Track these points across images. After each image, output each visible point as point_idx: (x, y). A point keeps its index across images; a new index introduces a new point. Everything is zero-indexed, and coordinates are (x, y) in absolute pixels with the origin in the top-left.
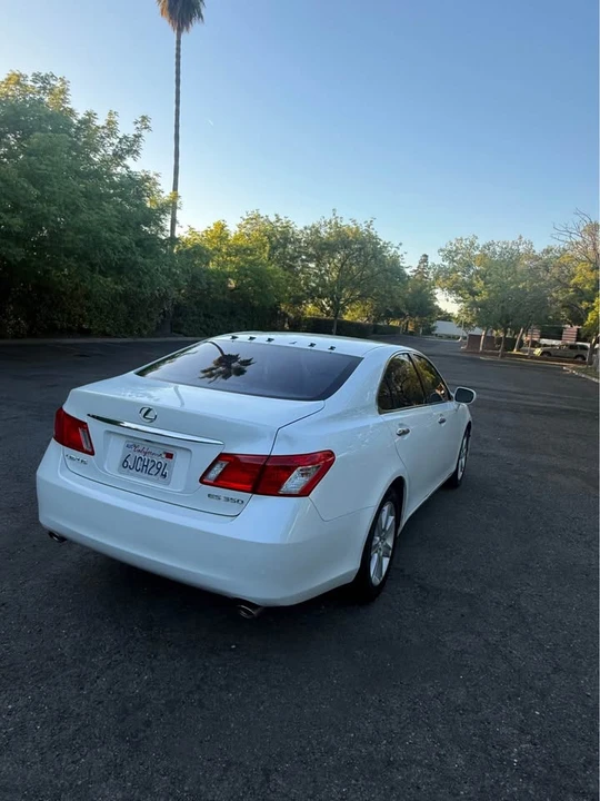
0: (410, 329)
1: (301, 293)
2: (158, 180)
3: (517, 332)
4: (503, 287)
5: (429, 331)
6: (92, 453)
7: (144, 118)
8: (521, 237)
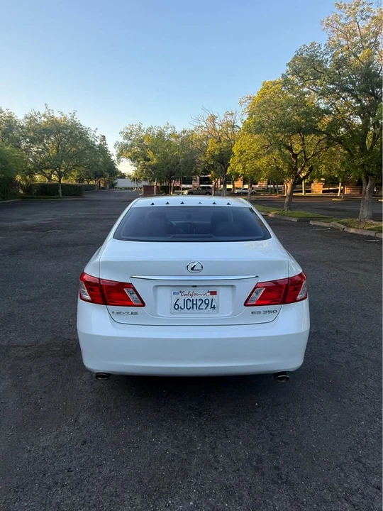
0: (102, 185)
3: (171, 182)
4: (166, 155)
5: (113, 186)
6: (143, 305)
8: (168, 124)
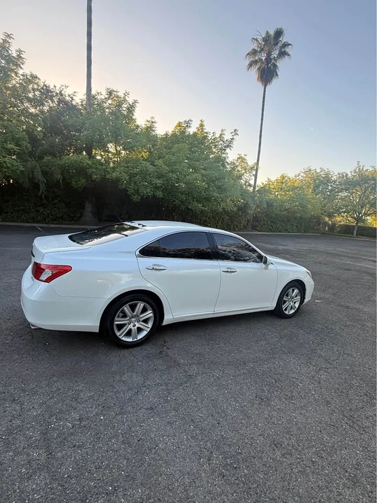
1: (331, 210)
2: (246, 157)
7: (235, 130)
